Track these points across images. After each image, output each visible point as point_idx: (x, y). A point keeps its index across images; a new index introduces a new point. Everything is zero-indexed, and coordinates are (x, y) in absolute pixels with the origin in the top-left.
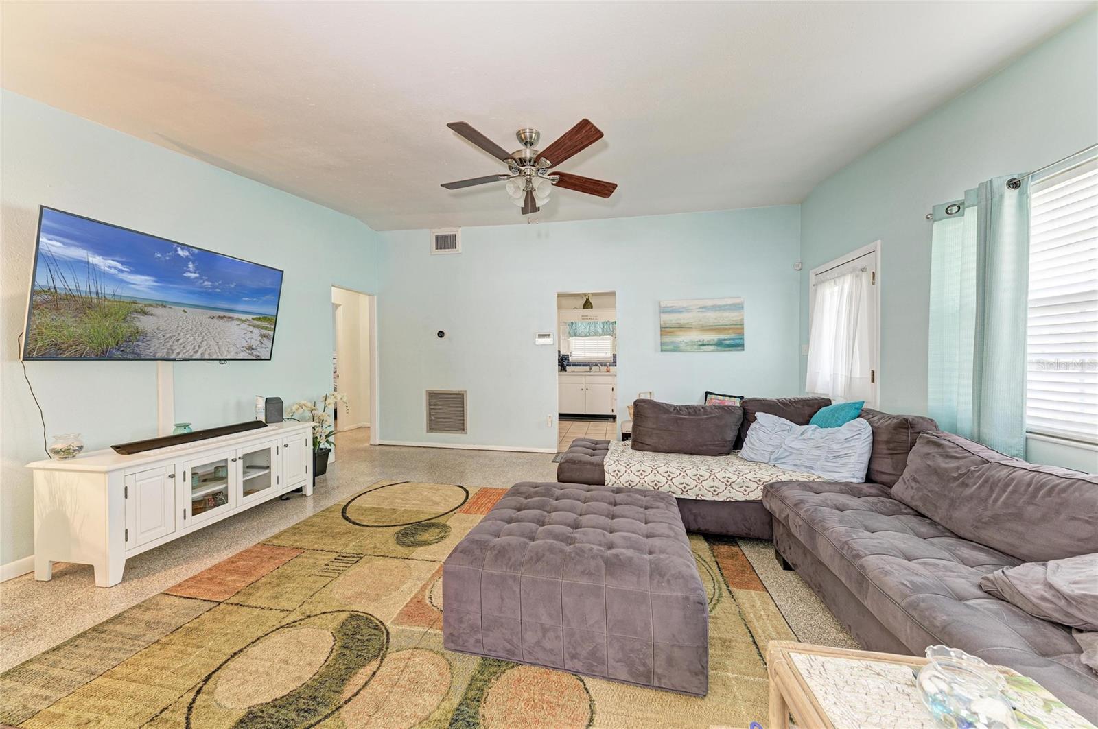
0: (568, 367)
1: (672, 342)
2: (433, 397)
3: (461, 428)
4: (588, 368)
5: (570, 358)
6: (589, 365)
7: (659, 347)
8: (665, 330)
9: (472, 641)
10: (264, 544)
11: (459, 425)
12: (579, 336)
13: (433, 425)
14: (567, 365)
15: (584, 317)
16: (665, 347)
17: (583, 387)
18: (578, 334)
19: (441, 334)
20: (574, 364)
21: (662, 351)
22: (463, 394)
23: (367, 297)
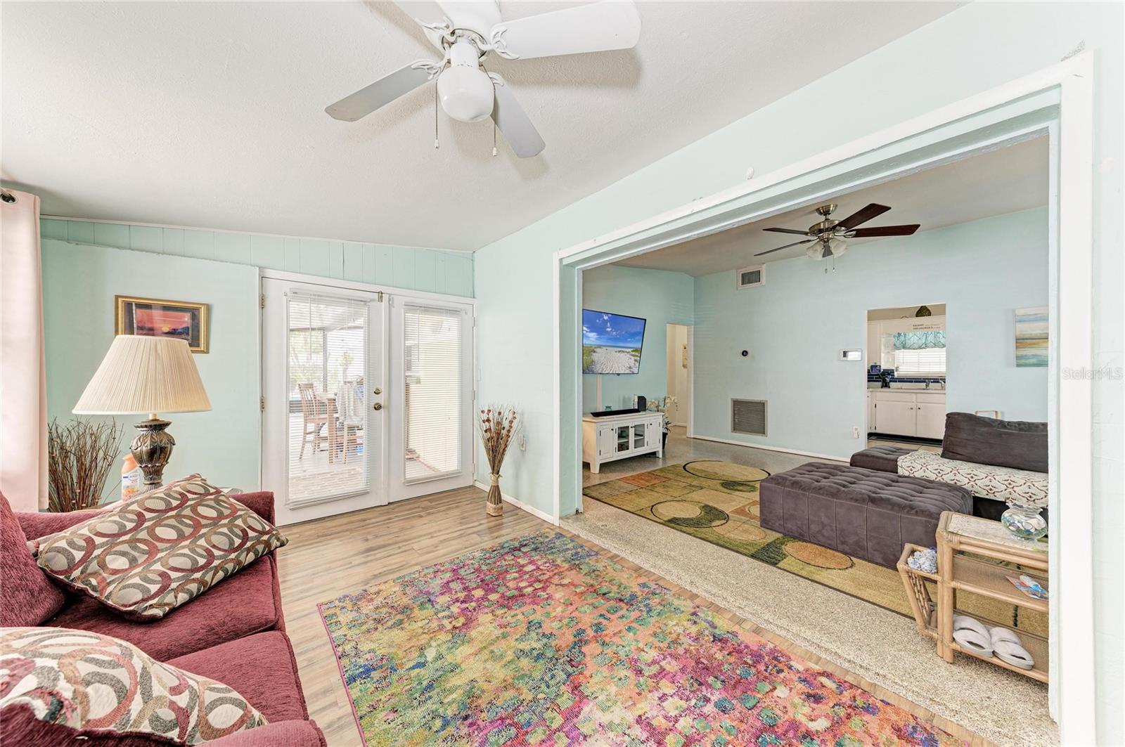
0: (891, 384)
1: (1034, 356)
2: (737, 404)
3: (761, 430)
4: (923, 385)
5: (896, 374)
6: (925, 382)
7: (1014, 361)
8: (1021, 342)
9: (777, 524)
10: (649, 473)
11: (760, 428)
12: (909, 348)
13: (736, 427)
14: (890, 381)
15: (916, 327)
16: (1023, 361)
17: (914, 405)
18: (907, 346)
19: (745, 353)
20: (902, 380)
21: (1018, 365)
22: (764, 404)
23: (686, 327)
